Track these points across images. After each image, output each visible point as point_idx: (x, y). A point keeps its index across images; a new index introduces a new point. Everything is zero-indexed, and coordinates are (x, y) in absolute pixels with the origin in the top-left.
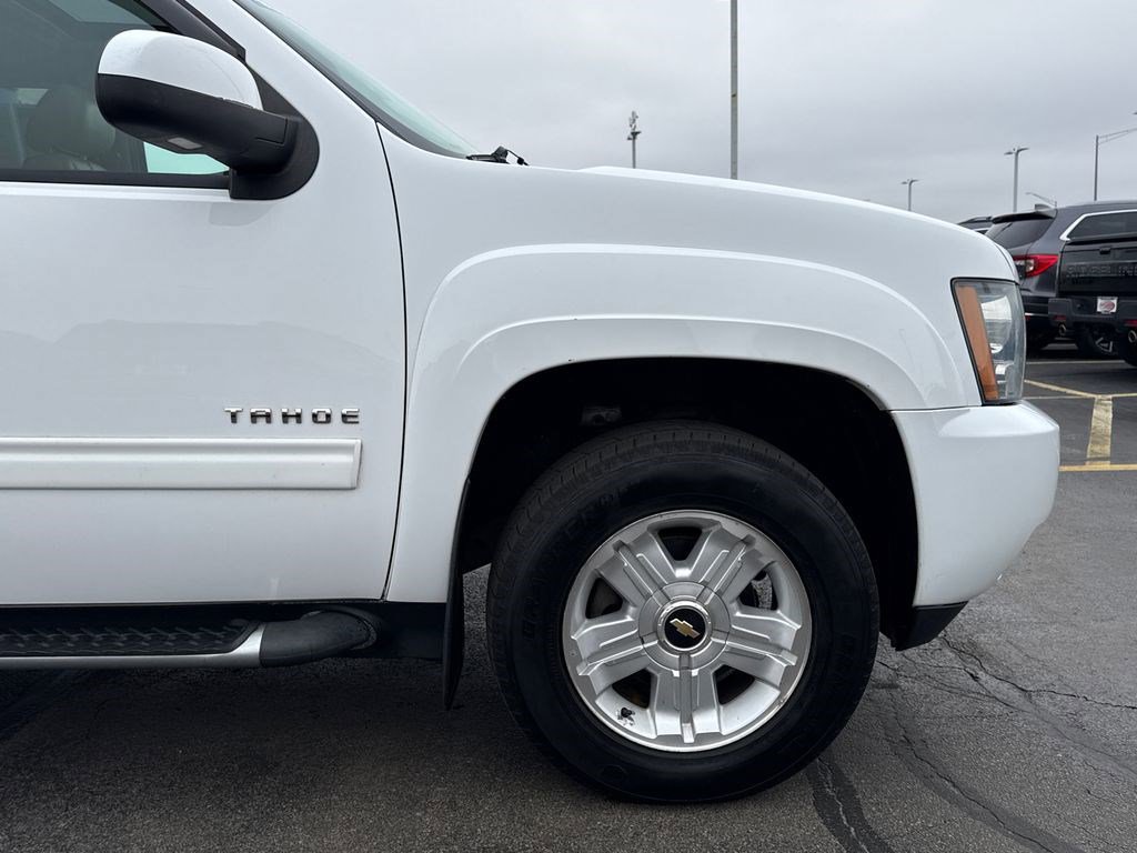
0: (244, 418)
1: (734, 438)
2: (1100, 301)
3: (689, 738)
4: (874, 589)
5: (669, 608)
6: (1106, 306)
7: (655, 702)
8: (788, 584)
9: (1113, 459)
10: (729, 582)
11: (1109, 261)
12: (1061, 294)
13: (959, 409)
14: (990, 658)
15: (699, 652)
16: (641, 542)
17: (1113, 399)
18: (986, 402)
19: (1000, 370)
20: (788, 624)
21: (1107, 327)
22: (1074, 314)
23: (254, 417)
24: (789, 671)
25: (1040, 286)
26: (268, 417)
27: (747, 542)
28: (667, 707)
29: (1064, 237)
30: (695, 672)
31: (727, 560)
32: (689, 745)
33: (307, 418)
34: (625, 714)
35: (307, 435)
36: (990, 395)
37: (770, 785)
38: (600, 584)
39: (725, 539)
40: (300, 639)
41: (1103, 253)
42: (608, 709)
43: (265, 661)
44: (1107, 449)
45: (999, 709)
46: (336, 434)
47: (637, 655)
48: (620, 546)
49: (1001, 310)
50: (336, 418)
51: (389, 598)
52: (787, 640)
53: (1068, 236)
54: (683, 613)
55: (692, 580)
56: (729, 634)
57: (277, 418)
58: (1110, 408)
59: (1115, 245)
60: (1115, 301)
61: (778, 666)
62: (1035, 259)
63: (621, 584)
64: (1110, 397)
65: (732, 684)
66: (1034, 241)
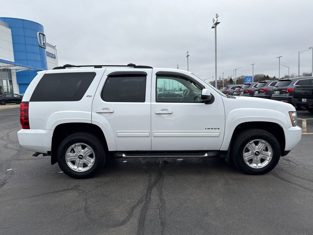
0: (207, 129)
1: (263, 131)
2: (303, 99)
3: (257, 167)
4: (280, 149)
5: (255, 151)
6: (304, 100)
7: (253, 163)
8: (269, 148)
9: (307, 132)
10: (262, 148)
11: (304, 91)
12: (294, 98)
13: (290, 127)
14: (291, 161)
15: (259, 156)
16: (252, 143)
17: (306, 120)
18: (293, 126)
19: (294, 122)
20: (270, 153)
21: (304, 104)
22: (297, 102)
23: (208, 129)
24: (270, 159)
25: (289, 95)
26: (209, 129)
27: (265, 143)
28: (254, 163)
29: (294, 85)
30: (258, 159)
31: (262, 145)
32: (258, 168)
33: (214, 129)
34: (250, 164)
35: (214, 131)
36: (294, 125)
37: (267, 173)
38: (247, 148)
39: (262, 143)
40: (212, 154)
41: (303, 90)
42: (248, 163)
43: (208, 157)
44: (306, 130)
45: (293, 166)
46: (217, 131)
47: (251, 157)
48: (250, 143)
49: (294, 115)
50: (217, 129)
51: (220, 150)
52: (270, 155)
53: (295, 85)
54: (257, 152)
55: (258, 148)
56: (262, 154)
57: (210, 129)
58: (306, 122)
59: (306, 88)
60: (306, 100)
61: (268, 158)
62: (288, 89)
63: (249, 148)
64: (306, 119)
65: (262, 160)
66: (288, 86)
